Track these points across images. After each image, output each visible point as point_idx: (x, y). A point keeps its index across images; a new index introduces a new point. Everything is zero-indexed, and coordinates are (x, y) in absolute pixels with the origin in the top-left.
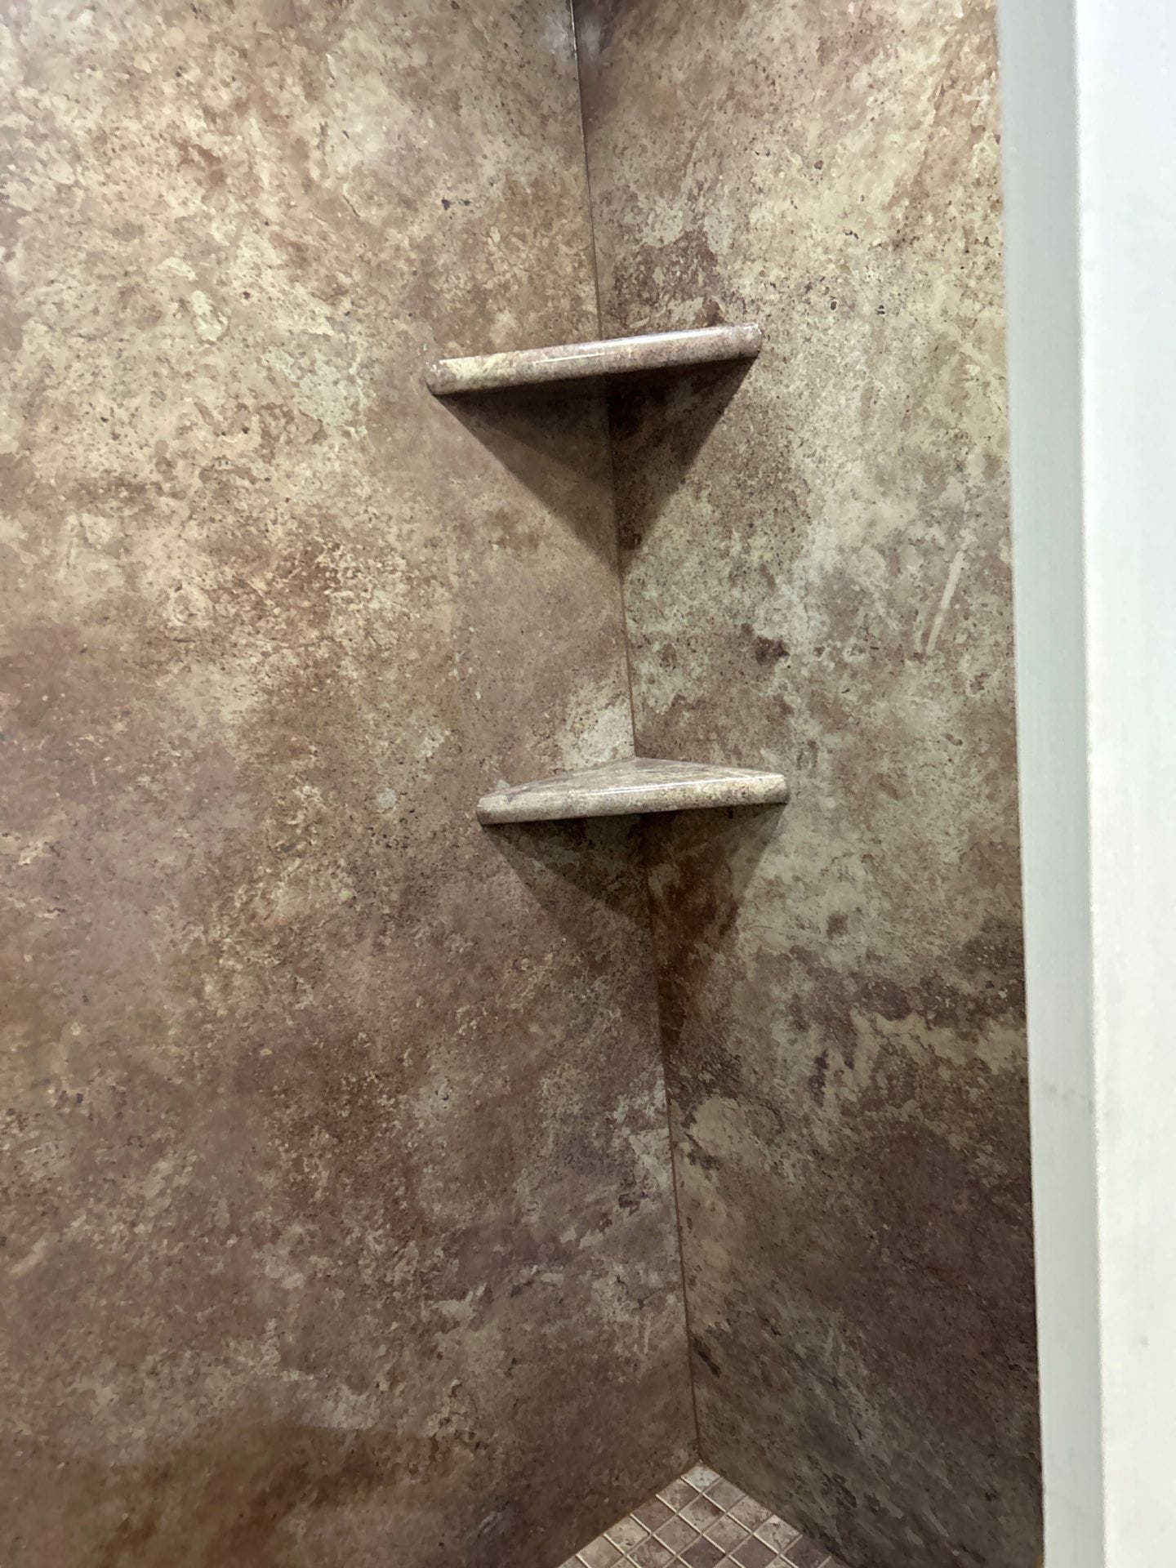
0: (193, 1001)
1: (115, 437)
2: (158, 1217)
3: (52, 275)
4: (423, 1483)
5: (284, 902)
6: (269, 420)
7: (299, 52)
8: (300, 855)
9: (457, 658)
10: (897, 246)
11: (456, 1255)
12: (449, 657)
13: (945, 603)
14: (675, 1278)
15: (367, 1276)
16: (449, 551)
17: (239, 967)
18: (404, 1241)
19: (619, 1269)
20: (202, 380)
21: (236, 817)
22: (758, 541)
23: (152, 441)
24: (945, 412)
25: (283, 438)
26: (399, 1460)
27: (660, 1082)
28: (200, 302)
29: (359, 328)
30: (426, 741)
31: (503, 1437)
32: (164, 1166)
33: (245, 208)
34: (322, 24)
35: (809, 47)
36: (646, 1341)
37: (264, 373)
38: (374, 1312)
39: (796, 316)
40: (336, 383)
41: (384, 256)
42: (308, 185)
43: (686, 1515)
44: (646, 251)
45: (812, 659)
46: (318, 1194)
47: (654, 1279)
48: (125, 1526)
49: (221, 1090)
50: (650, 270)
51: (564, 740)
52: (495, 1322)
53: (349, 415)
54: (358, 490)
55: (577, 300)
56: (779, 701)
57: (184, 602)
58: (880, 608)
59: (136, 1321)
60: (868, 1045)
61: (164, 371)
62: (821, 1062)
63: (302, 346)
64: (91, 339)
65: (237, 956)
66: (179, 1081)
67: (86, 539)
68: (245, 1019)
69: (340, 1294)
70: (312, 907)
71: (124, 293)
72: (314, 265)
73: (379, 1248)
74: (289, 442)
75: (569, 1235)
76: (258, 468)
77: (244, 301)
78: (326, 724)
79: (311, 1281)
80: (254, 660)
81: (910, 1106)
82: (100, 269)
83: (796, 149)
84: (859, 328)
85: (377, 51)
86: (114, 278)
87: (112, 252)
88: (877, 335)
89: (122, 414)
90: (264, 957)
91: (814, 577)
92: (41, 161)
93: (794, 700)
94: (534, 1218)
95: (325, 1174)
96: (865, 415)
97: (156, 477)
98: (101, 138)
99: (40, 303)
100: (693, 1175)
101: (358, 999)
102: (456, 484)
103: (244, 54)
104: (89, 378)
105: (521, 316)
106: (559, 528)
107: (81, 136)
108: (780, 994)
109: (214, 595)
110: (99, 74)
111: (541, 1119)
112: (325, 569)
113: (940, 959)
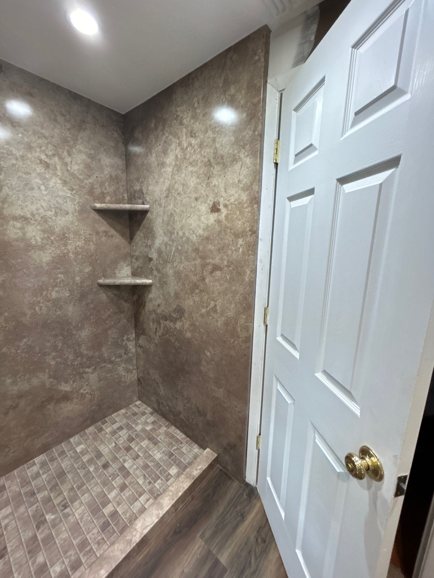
0: (33, 311)
1: (22, 209)
2: (23, 349)
3: (10, 179)
4: (80, 401)
5: (54, 295)
6: (57, 210)
7: (67, 148)
8: (58, 287)
9: (94, 255)
10: (167, 197)
11: (89, 360)
12: (93, 255)
13: (172, 254)
14: (135, 367)
15: (69, 363)
16: (94, 236)
17: (44, 306)
18: (77, 357)
19: (124, 365)
20: (42, 201)
21: (45, 279)
22: (149, 241)
23: (30, 211)
24: (172, 224)
25: (59, 213)
26: (74, 396)
27: (134, 333)
28: (43, 188)
29: (77, 196)
30: (87, 269)
31: (97, 393)
32: (25, 340)
33: (53, 172)
34: (72, 144)
35: (156, 164)
36: (129, 378)
37: (56, 201)
38: (70, 370)
39: (154, 205)
40: (72, 205)
41: (83, 184)
42: (68, 170)
43: (134, 408)
44: (134, 190)
45: (156, 261)
46: (59, 348)
47: (131, 367)
48: (12, 405)
49: (38, 328)
50: (135, 193)
51: (117, 271)
52: (97, 373)
53: (74, 211)
54: (75, 224)
55: (123, 197)
56: (152, 268)
57: (36, 240)
58: (164, 254)
59: (17, 368)
60: (162, 326)
61: (34, 198)
62: (156, 329)
63: (65, 198)
64: (18, 191)
65: (44, 304)
66: (29, 325)
67: (14, 226)
68: (44, 315)
69: (63, 366)
70: (60, 296)
71: (26, 184)
72: (68, 184)
73: (72, 358)
74: (60, 214)
75: (113, 359)
76: (54, 218)
77: (52, 189)
78: (65, 264)
79: (56, 363)
80: (50, 251)
81: (167, 335)
82: (21, 179)
83: (154, 179)
84: (162, 209)
85: (84, 150)
86: (24, 181)
87: (23, 177)
88: (164, 211)
89: (24, 205)
90: (49, 304)
91: (156, 248)
92: (9, 159)
93: (153, 268)
94: (106, 355)
95: (61, 344)
96: (163, 222)
97: (31, 217)
98: (22, 157)
99: (7, 184)
100: (139, 349)
101: (70, 314)
102: (96, 225)
103: (55, 146)
104: (17, 198)
105: (111, 198)
106: (118, 234)
107: (18, 156)
108: (151, 317)
109: (42, 239)
110: (23, 145)
111: (109, 338)
112: (67, 237)
113: (171, 311)
